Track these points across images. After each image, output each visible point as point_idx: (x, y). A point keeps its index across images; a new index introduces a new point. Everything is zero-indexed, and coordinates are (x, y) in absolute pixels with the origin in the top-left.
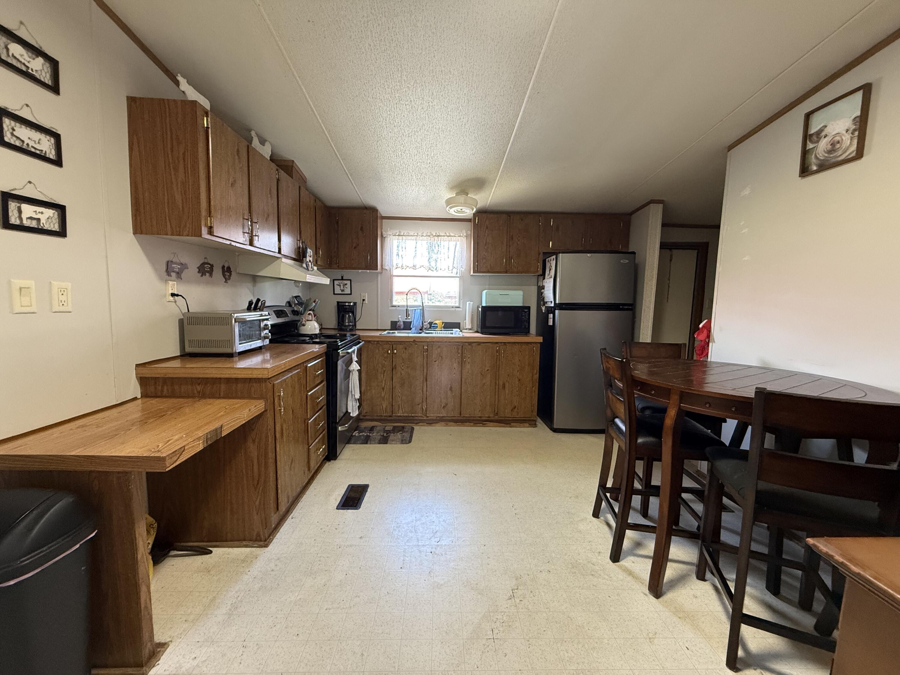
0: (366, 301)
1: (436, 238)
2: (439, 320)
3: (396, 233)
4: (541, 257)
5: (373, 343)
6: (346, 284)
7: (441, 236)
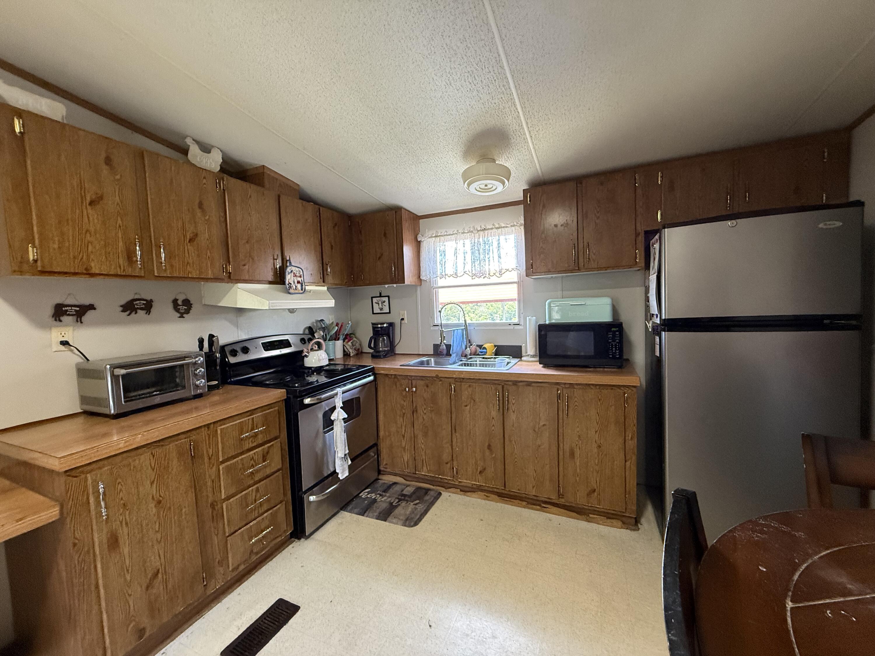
0: (406, 321)
1: (481, 233)
2: (491, 343)
3: (433, 234)
4: (641, 238)
5: (390, 376)
6: (384, 302)
7: (489, 229)
